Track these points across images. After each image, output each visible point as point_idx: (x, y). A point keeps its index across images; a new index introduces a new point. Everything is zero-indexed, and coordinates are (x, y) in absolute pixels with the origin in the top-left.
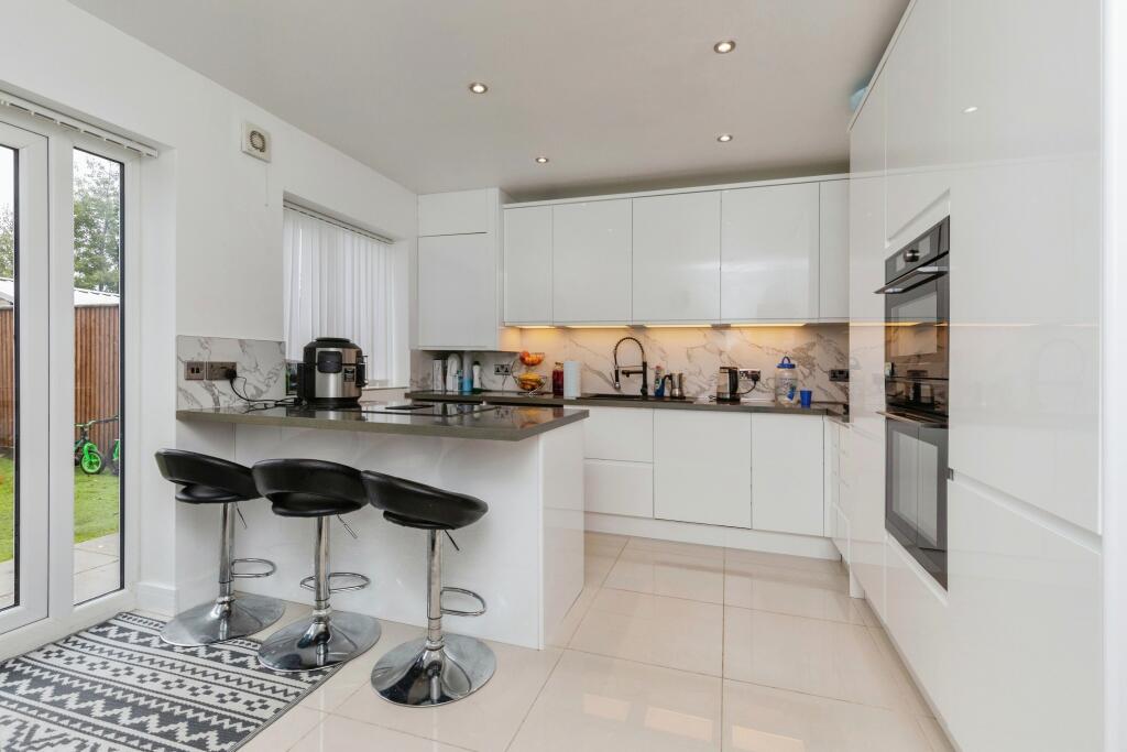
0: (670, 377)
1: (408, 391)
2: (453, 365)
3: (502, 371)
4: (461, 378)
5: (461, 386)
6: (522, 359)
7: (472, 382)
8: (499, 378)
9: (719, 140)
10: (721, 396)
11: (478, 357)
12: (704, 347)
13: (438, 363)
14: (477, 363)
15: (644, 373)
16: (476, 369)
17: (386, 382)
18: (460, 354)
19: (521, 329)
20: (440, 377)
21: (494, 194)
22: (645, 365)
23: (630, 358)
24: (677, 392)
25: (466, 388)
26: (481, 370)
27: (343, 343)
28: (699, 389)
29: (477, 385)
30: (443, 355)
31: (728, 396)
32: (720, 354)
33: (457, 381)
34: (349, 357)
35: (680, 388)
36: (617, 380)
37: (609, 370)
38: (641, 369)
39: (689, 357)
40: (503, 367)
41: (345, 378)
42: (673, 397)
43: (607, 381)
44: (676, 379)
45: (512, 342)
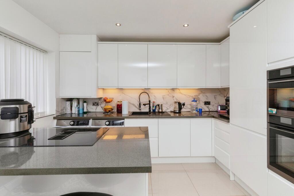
0: (158, 105)
1: (55, 116)
2: (75, 104)
3: (96, 104)
4: (79, 108)
5: (79, 111)
6: (105, 101)
7: (83, 109)
8: (94, 107)
9: (184, 26)
10: (175, 111)
12: (168, 95)
13: (68, 103)
14: (85, 102)
16: (85, 104)
17: (44, 113)
18: (78, 99)
19: (103, 89)
20: (69, 108)
21: (94, 38)
22: (150, 101)
23: (144, 99)
24: (160, 110)
25: (81, 112)
26: (87, 104)
27: (20, 102)
28: (166, 109)
29: (85, 110)
30: (71, 100)
31: (177, 111)
32: (173, 97)
33: (77, 109)
34: (23, 109)
35: (162, 109)
36: (140, 107)
37: (137, 104)
38: (148, 103)
39: (163, 98)
40: (96, 103)
41: (21, 121)
42: (159, 112)
43: (136, 107)
44: (160, 106)
45: (101, 94)
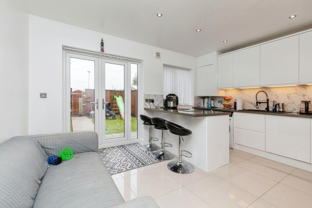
0: (278, 104)
1: (193, 107)
2: (206, 100)
3: (220, 102)
4: (208, 104)
5: (208, 106)
6: (225, 98)
7: (211, 105)
8: (219, 104)
9: (290, 18)
10: (301, 112)
11: (213, 98)
12: (296, 93)
13: (202, 100)
14: (213, 100)
15: (268, 103)
16: (212, 101)
17: (188, 104)
18: (208, 97)
19: (226, 90)
20: (203, 103)
21: (215, 53)
22: (268, 100)
23: (262, 97)
24: (281, 110)
25: (209, 106)
26: (214, 102)
27: (174, 95)
28: (293, 109)
29: (212, 106)
30: (204, 98)
31: (304, 112)
32: (304, 96)
33: (207, 105)
34: (174, 98)
35: (283, 108)
36: (257, 105)
37: (255, 102)
38: (266, 102)
39: (288, 97)
40: (220, 101)
41: (173, 103)
42: (279, 112)
43: (254, 105)
44: (281, 105)
45: (222, 94)
